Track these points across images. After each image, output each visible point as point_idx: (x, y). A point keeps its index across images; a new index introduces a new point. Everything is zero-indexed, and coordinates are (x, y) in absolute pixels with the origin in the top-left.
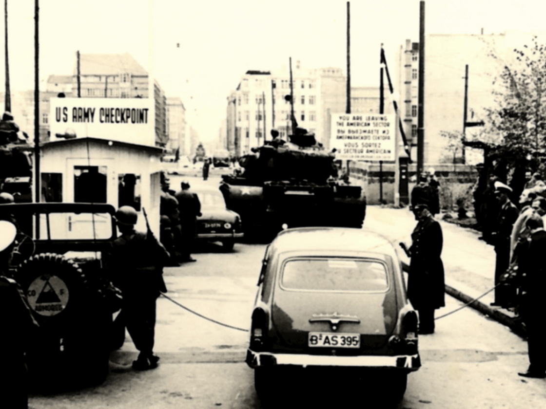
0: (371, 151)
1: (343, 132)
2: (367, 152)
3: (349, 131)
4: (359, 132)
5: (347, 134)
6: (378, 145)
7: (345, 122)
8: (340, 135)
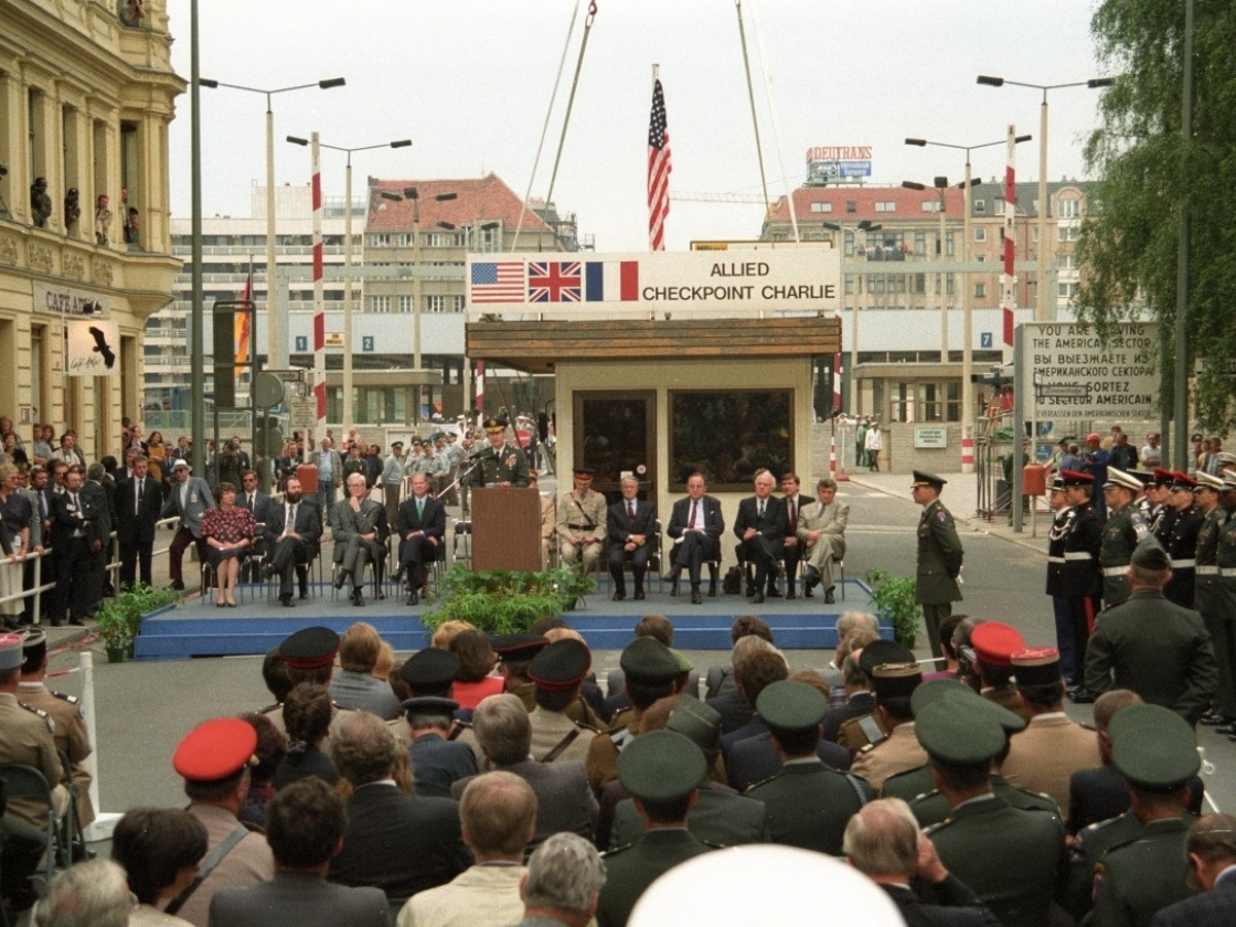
0: (1108, 399)
1: (1048, 360)
2: (1099, 400)
3: (1061, 358)
4: (1082, 359)
5: (1055, 363)
6: (1123, 386)
7: (1053, 339)
8: (1041, 366)
